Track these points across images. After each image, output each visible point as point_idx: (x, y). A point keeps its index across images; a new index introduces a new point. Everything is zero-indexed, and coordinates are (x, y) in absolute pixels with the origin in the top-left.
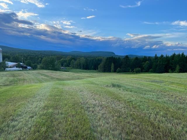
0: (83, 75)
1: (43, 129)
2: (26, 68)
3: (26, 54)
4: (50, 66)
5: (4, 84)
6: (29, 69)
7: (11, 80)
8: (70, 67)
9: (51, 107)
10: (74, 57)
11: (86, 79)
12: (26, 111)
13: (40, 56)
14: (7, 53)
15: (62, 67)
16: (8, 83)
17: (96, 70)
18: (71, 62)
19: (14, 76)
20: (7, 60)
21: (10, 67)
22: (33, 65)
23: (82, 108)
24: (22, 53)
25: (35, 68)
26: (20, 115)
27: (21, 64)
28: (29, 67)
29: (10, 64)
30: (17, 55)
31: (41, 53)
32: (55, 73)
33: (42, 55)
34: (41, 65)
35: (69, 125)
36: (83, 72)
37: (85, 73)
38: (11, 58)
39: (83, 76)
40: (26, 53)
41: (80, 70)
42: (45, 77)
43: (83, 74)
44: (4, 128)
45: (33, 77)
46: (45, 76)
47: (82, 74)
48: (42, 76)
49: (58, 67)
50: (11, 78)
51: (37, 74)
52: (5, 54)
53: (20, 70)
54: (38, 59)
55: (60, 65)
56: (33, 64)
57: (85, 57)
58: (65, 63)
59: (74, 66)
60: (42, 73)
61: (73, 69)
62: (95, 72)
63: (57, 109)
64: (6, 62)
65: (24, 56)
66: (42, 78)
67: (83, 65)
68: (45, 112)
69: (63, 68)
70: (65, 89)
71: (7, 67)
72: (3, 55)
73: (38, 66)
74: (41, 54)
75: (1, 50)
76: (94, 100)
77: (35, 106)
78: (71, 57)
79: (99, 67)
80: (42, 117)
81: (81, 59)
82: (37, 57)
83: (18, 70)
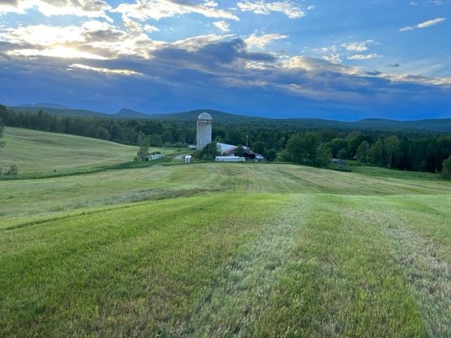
0: (393, 184)
1: (298, 302)
2: (252, 157)
3: (255, 127)
4: (305, 156)
5: (212, 187)
6: (260, 161)
7: (224, 181)
8: (355, 160)
9: (314, 253)
10: (368, 135)
11: (402, 196)
12: (258, 252)
13: (283, 132)
14: (219, 125)
15: (335, 160)
16: (218, 186)
17: (434, 172)
18: (359, 147)
19: (229, 172)
20: (220, 139)
21: (225, 155)
22: (268, 151)
23: (396, 273)
24: (248, 125)
25: (271, 159)
26: (247, 258)
27: (245, 148)
28: (258, 157)
29: (225, 147)
30: (238, 129)
31: (286, 126)
32: (316, 172)
33: (287, 130)
34: (285, 152)
35: (362, 309)
36: (392, 175)
37: (397, 179)
38: (227, 135)
39: (390, 186)
40: (255, 125)
41: (384, 169)
42: (293, 181)
43: (392, 182)
44: (219, 278)
45: (266, 178)
46: (292, 179)
47: (387, 180)
48: (284, 178)
49: (324, 159)
50: (225, 177)
51: (274, 173)
52: (217, 128)
53: (242, 162)
54: (279, 139)
55: (330, 155)
56: (269, 148)
57: (400, 135)
58: (343, 150)
59: (368, 158)
60: (287, 171)
61: (364, 166)
62: (431, 179)
63: (328, 261)
64: (218, 144)
65: (252, 132)
66: (285, 183)
67: (393, 156)
68: (300, 262)
69: (335, 162)
70: (346, 216)
71: (219, 154)
72: (213, 130)
73: (278, 154)
74: (286, 128)
75: (211, 118)
76: (434, 258)
77: (277, 244)
78: (358, 133)
79: (443, 164)
80: (294, 273)
81: (388, 140)
82: (276, 134)
83: (237, 160)
